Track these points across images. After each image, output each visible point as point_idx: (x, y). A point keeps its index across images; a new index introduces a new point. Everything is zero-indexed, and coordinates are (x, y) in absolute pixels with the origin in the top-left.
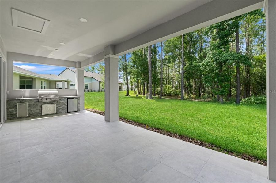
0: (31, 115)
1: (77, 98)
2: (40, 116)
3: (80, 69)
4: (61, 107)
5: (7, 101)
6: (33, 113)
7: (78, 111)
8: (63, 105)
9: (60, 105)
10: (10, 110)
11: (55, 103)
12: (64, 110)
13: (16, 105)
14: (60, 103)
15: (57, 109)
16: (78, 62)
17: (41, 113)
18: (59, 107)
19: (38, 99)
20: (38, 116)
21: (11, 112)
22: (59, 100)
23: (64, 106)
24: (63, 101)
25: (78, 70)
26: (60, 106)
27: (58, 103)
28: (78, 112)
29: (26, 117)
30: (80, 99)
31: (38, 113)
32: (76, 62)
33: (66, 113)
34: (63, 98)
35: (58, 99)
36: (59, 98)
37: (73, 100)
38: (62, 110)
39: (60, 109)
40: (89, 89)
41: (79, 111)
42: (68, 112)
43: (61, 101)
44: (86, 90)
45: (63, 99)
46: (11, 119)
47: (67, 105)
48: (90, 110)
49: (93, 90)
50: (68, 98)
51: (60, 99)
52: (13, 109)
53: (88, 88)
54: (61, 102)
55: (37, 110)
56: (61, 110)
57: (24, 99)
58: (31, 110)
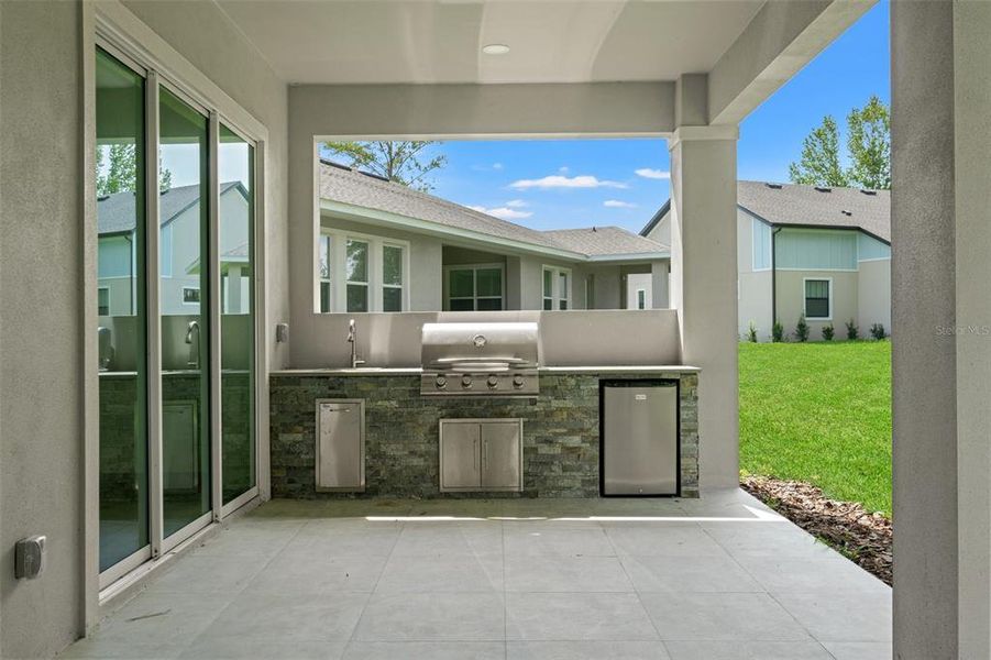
0: (382, 481)
1: (677, 382)
2: (431, 497)
3: (698, 133)
4: (557, 450)
5: (271, 384)
6: (393, 475)
7: (682, 490)
8: (572, 432)
9: (549, 433)
10: (285, 438)
11: (518, 416)
12: (579, 475)
13: (310, 409)
14: (549, 414)
15: (528, 462)
16: (685, 76)
17: (436, 479)
18: (544, 449)
19: (418, 376)
20: (420, 494)
21: (288, 452)
22: (543, 390)
23: (575, 441)
24: (569, 403)
25: (685, 144)
26: (549, 442)
27: (535, 414)
28: (684, 502)
29: (359, 495)
30: (701, 391)
31: (421, 476)
32: (673, 83)
33: (589, 495)
34: (572, 375)
35: (533, 386)
36: (542, 375)
37: (641, 395)
38: (565, 469)
39: (548, 462)
40: (835, 318)
41: (694, 495)
42: (603, 494)
43: (555, 404)
44: (816, 324)
45: (573, 382)
46: (288, 496)
47: (596, 431)
48: (785, 492)
49: (865, 328)
50: (607, 381)
51: (553, 385)
52: (299, 437)
53: (828, 316)
54: (561, 409)
55: (413, 453)
56: (557, 469)
57: (346, 376)
58: (383, 448)
